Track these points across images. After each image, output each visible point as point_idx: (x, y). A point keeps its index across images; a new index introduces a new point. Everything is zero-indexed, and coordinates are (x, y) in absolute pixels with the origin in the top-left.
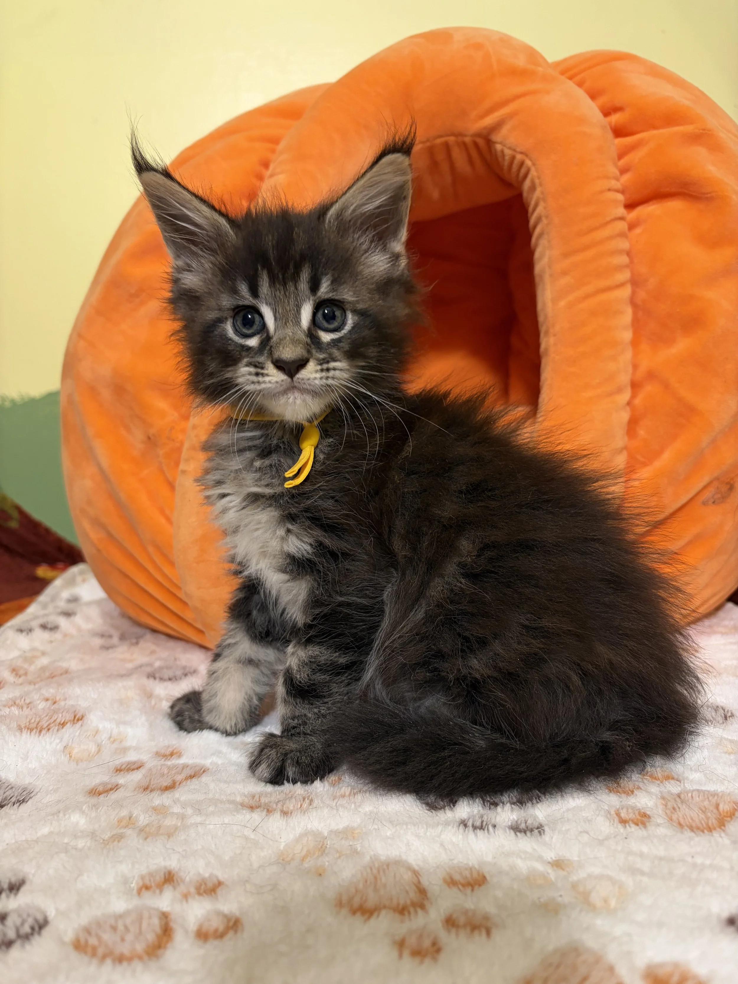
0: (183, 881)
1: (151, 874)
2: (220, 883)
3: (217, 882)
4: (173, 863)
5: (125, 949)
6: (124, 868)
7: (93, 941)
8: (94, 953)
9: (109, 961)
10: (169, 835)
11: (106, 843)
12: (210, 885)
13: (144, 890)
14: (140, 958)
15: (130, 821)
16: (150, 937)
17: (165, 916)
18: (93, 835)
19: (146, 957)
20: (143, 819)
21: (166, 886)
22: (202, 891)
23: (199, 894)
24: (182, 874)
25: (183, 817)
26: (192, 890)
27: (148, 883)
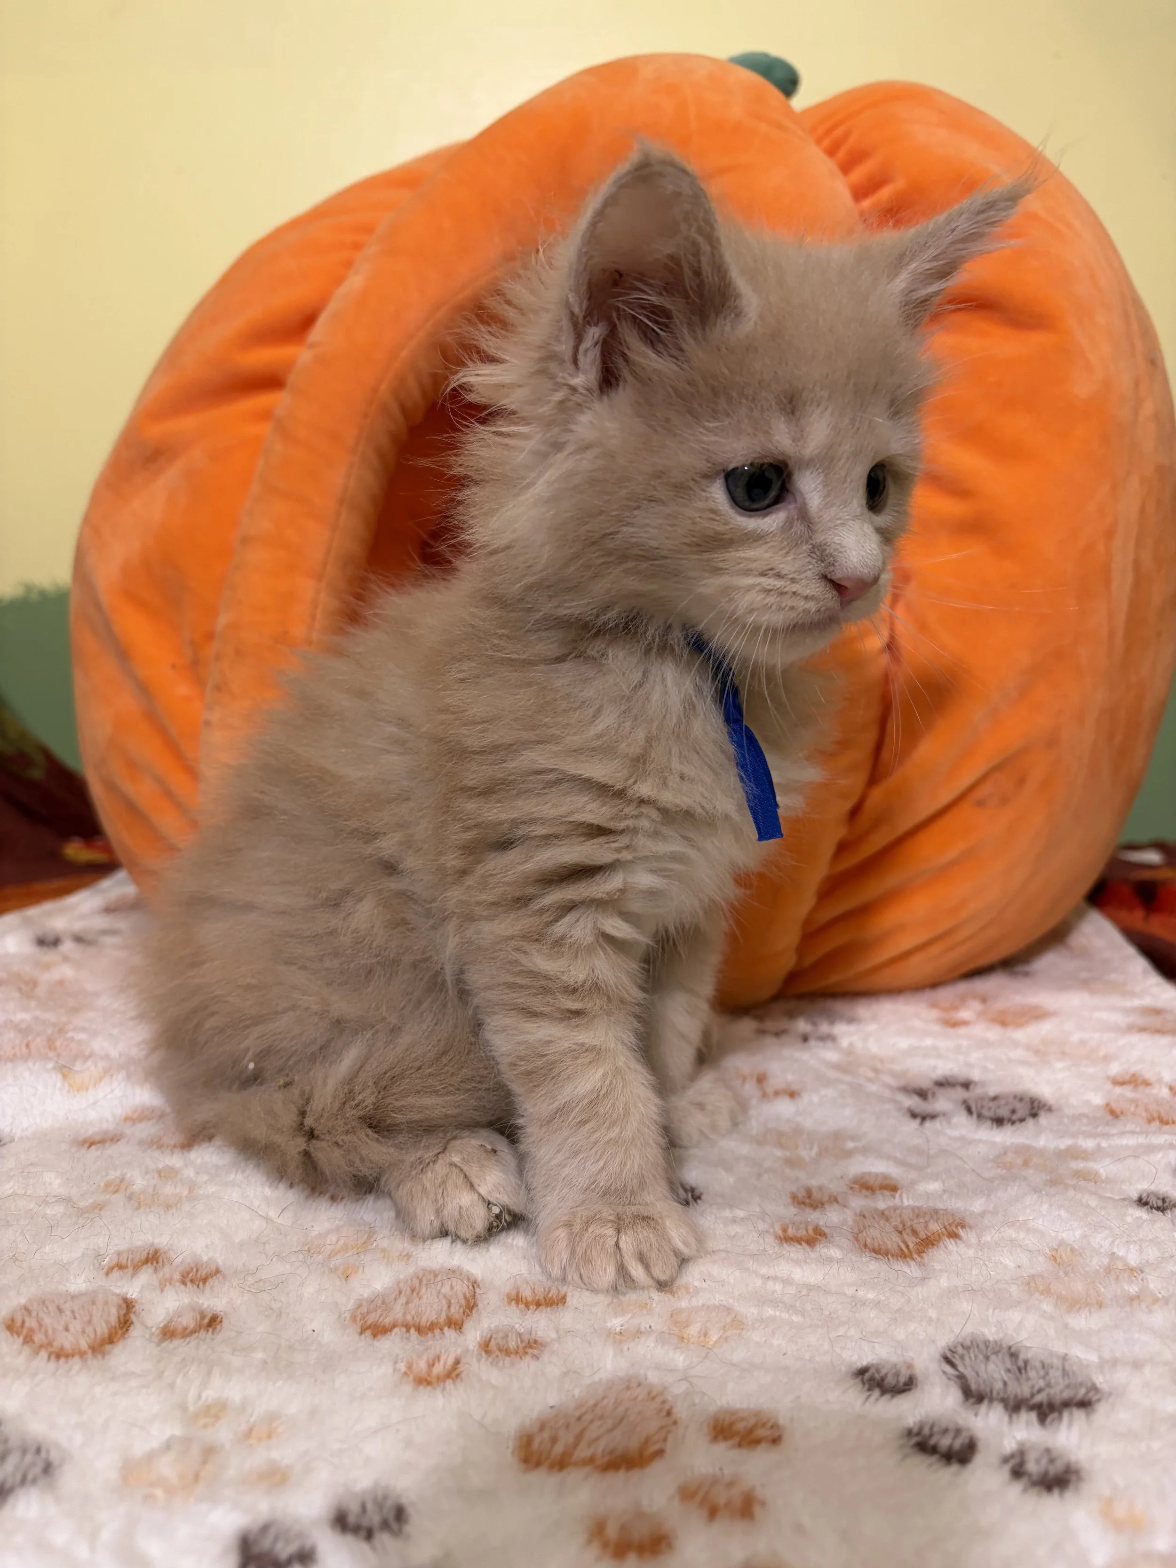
0: (171, 1262)
1: (131, 1251)
2: (218, 1271)
3: (214, 1268)
4: (162, 1241)
5: (66, 1341)
6: (100, 1242)
7: (31, 1323)
8: (28, 1340)
9: (44, 1354)
10: (168, 1207)
11: (82, 1212)
12: (203, 1273)
13: (116, 1269)
14: (82, 1354)
15: (118, 1186)
16: (102, 1329)
17: (128, 1305)
18: (67, 1200)
19: (89, 1355)
20: (139, 1182)
21: (145, 1267)
22: (188, 1280)
23: (184, 1283)
24: (172, 1255)
25: (192, 1186)
26: (177, 1276)
27: (124, 1262)
